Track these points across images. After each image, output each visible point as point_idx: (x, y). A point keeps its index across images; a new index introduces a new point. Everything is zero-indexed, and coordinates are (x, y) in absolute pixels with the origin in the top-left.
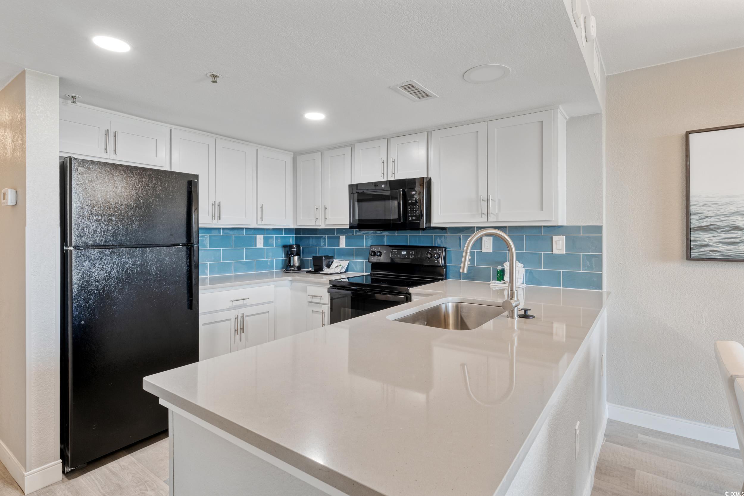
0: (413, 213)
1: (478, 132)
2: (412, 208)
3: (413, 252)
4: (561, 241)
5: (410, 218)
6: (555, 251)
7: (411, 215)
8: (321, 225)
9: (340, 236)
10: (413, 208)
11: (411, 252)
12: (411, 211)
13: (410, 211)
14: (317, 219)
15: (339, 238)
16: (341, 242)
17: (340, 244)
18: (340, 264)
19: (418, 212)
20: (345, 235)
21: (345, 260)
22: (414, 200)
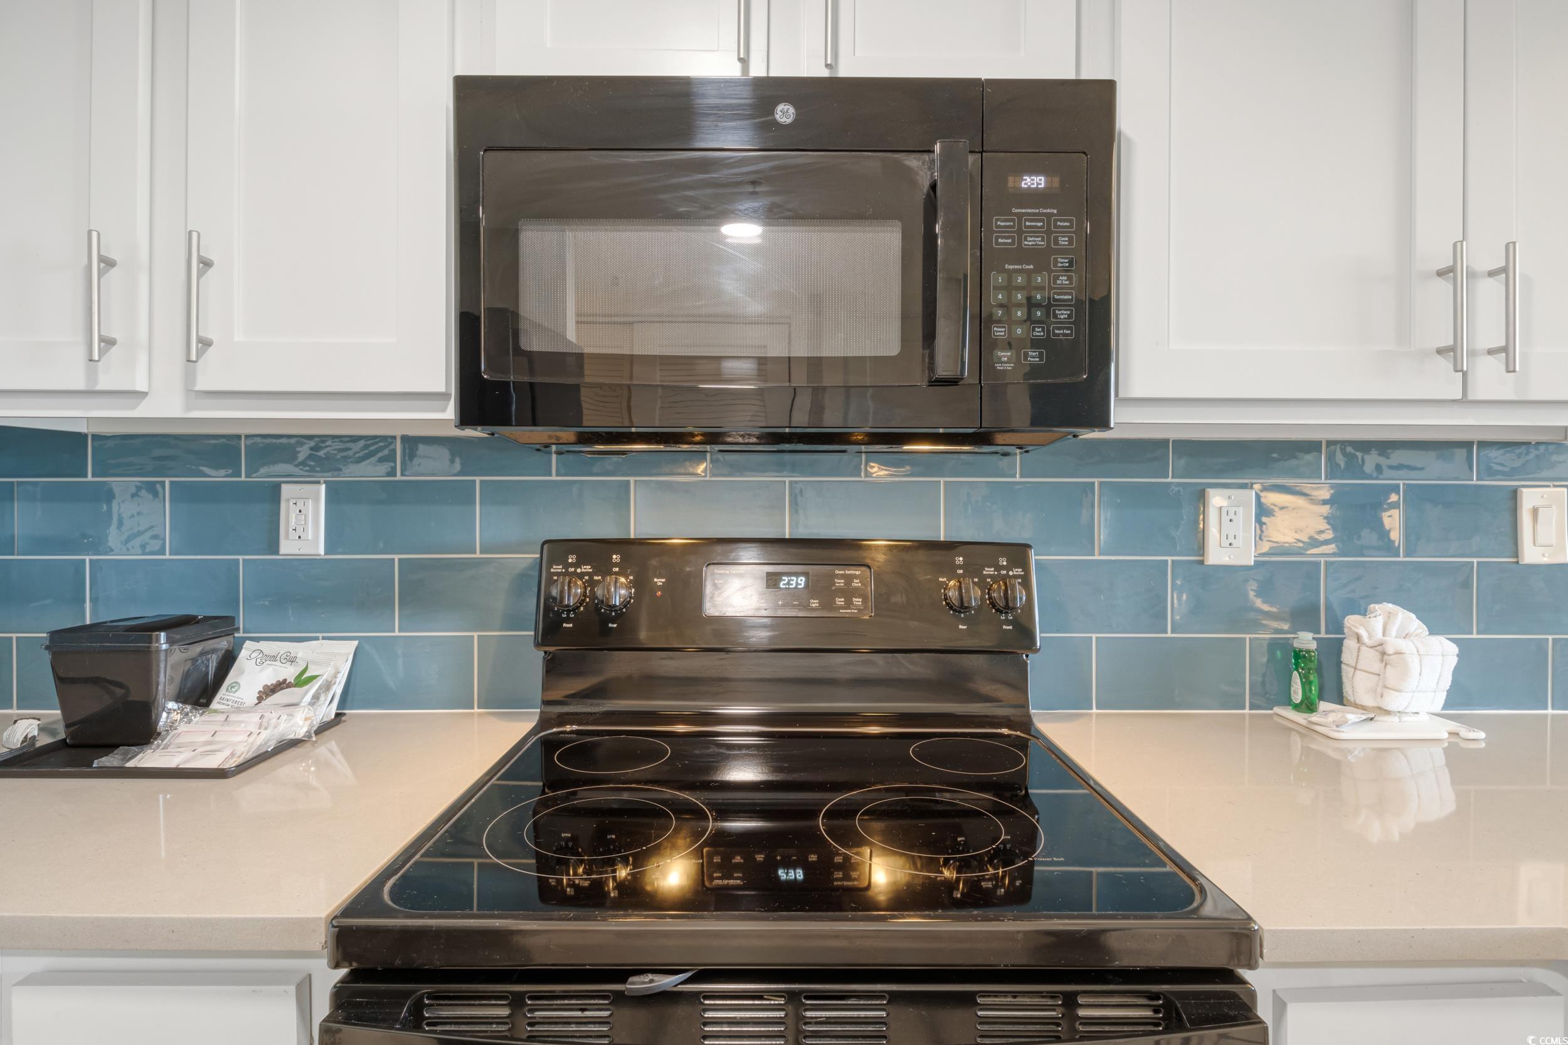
0: (1027, 322)
2: (1021, 289)
3: (856, 577)
5: (1004, 355)
7: (1010, 332)
8: (144, 394)
9: (284, 487)
10: (1031, 288)
11: (840, 577)
12: (1009, 305)
13: (1001, 305)
14: (108, 342)
15: (273, 494)
16: (293, 524)
17: (287, 537)
18: (289, 673)
19: (1063, 314)
20: (322, 480)
21: (324, 638)
22: (1034, 231)
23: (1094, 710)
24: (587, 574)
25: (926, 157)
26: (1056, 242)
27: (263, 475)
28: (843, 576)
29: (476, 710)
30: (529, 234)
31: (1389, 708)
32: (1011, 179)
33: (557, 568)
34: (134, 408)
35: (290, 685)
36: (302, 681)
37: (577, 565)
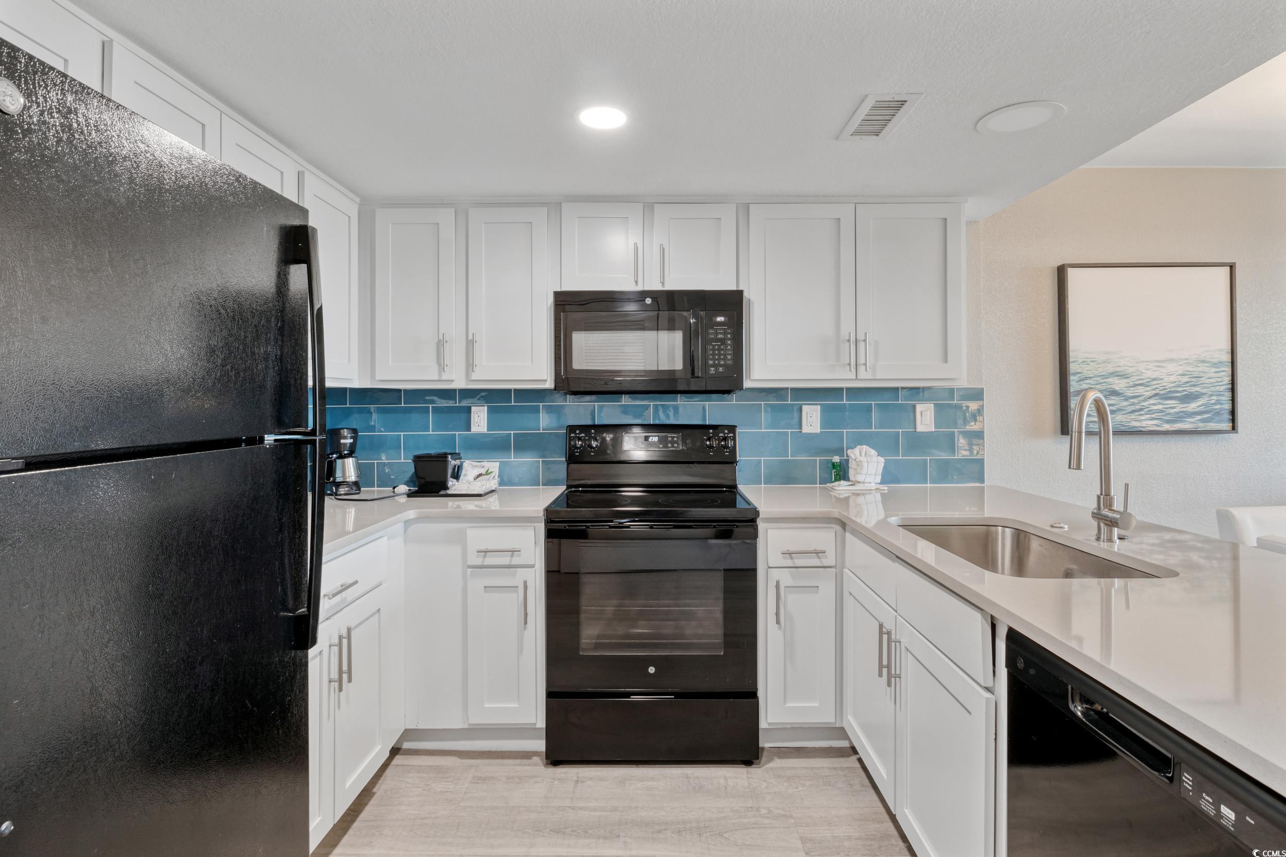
0: (719, 359)
1: (839, 219)
2: (717, 350)
3: (675, 437)
4: (928, 412)
5: (712, 369)
6: (920, 428)
7: (714, 362)
8: (453, 381)
9: (472, 407)
10: (719, 350)
11: (670, 437)
12: (714, 355)
13: (711, 355)
14: (446, 365)
15: (468, 410)
16: (476, 421)
17: (474, 425)
18: (483, 471)
19: (729, 357)
20: (486, 405)
21: (487, 461)
22: (721, 333)
23: (763, 485)
24: (583, 437)
25: (689, 312)
26: (727, 336)
27: (465, 403)
28: (671, 437)
29: (541, 487)
30: (575, 335)
31: (858, 480)
32: (714, 318)
33: (573, 435)
34: (450, 385)
35: (484, 475)
36: (487, 473)
37: (579, 434)
